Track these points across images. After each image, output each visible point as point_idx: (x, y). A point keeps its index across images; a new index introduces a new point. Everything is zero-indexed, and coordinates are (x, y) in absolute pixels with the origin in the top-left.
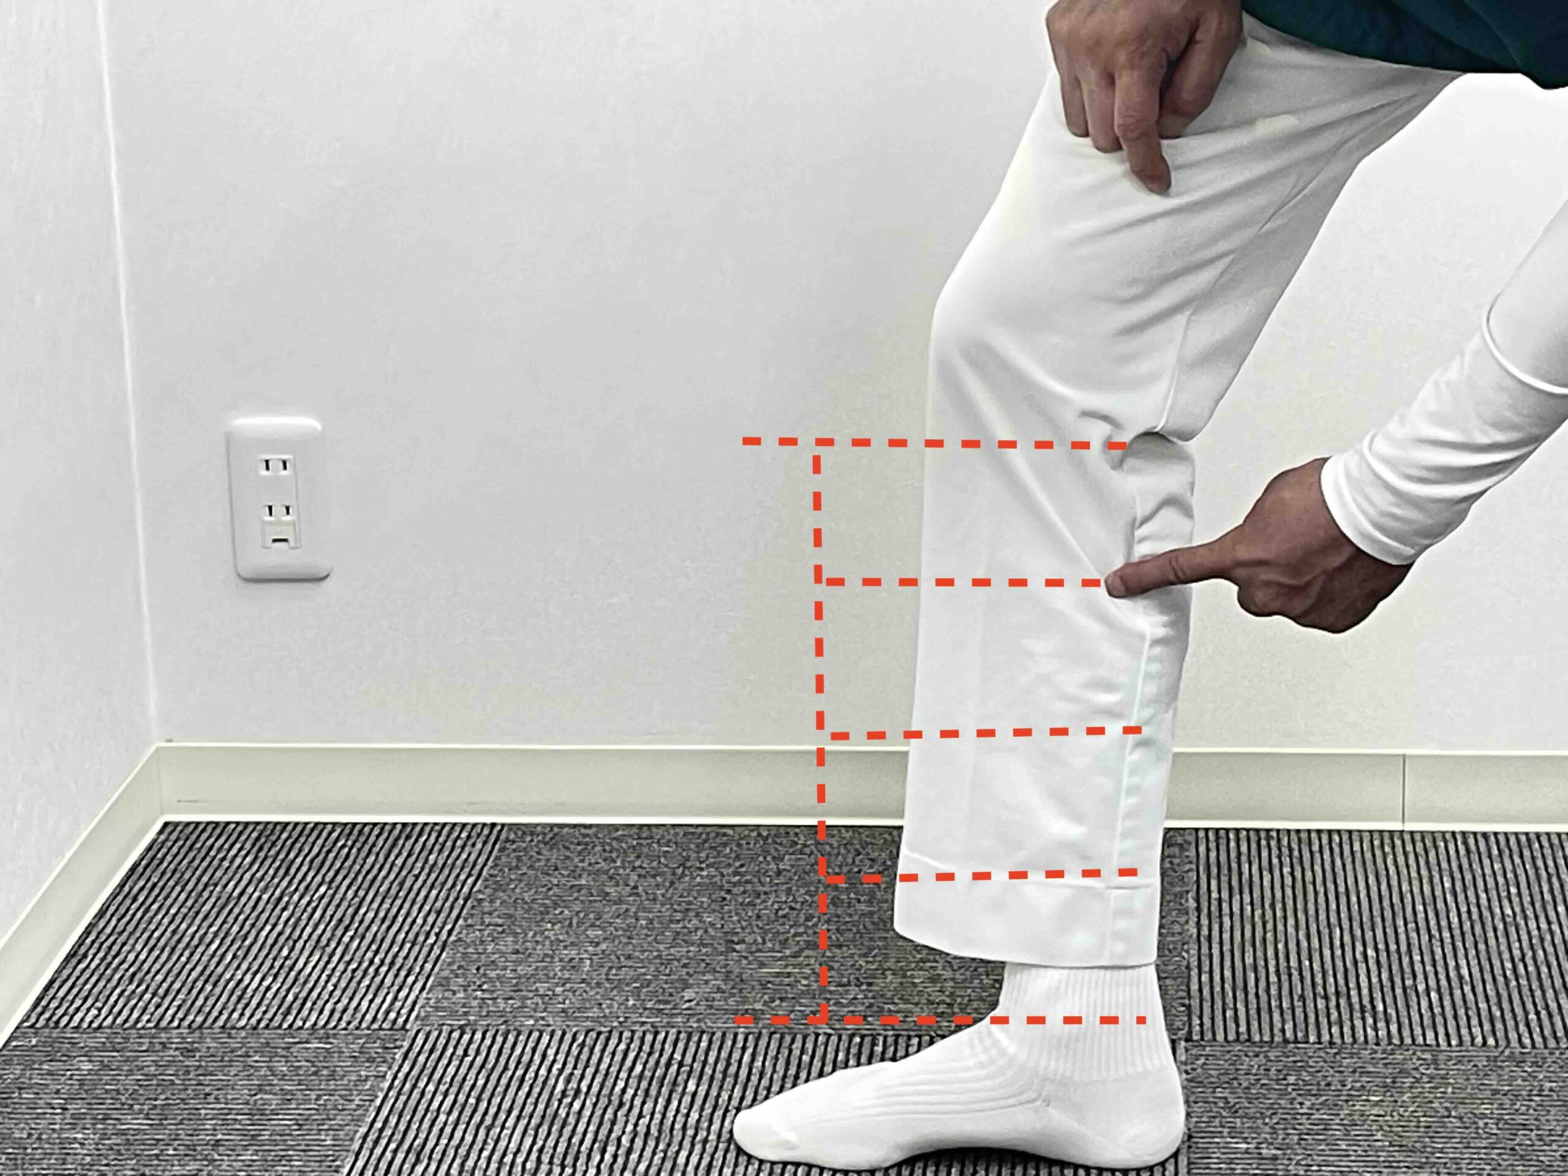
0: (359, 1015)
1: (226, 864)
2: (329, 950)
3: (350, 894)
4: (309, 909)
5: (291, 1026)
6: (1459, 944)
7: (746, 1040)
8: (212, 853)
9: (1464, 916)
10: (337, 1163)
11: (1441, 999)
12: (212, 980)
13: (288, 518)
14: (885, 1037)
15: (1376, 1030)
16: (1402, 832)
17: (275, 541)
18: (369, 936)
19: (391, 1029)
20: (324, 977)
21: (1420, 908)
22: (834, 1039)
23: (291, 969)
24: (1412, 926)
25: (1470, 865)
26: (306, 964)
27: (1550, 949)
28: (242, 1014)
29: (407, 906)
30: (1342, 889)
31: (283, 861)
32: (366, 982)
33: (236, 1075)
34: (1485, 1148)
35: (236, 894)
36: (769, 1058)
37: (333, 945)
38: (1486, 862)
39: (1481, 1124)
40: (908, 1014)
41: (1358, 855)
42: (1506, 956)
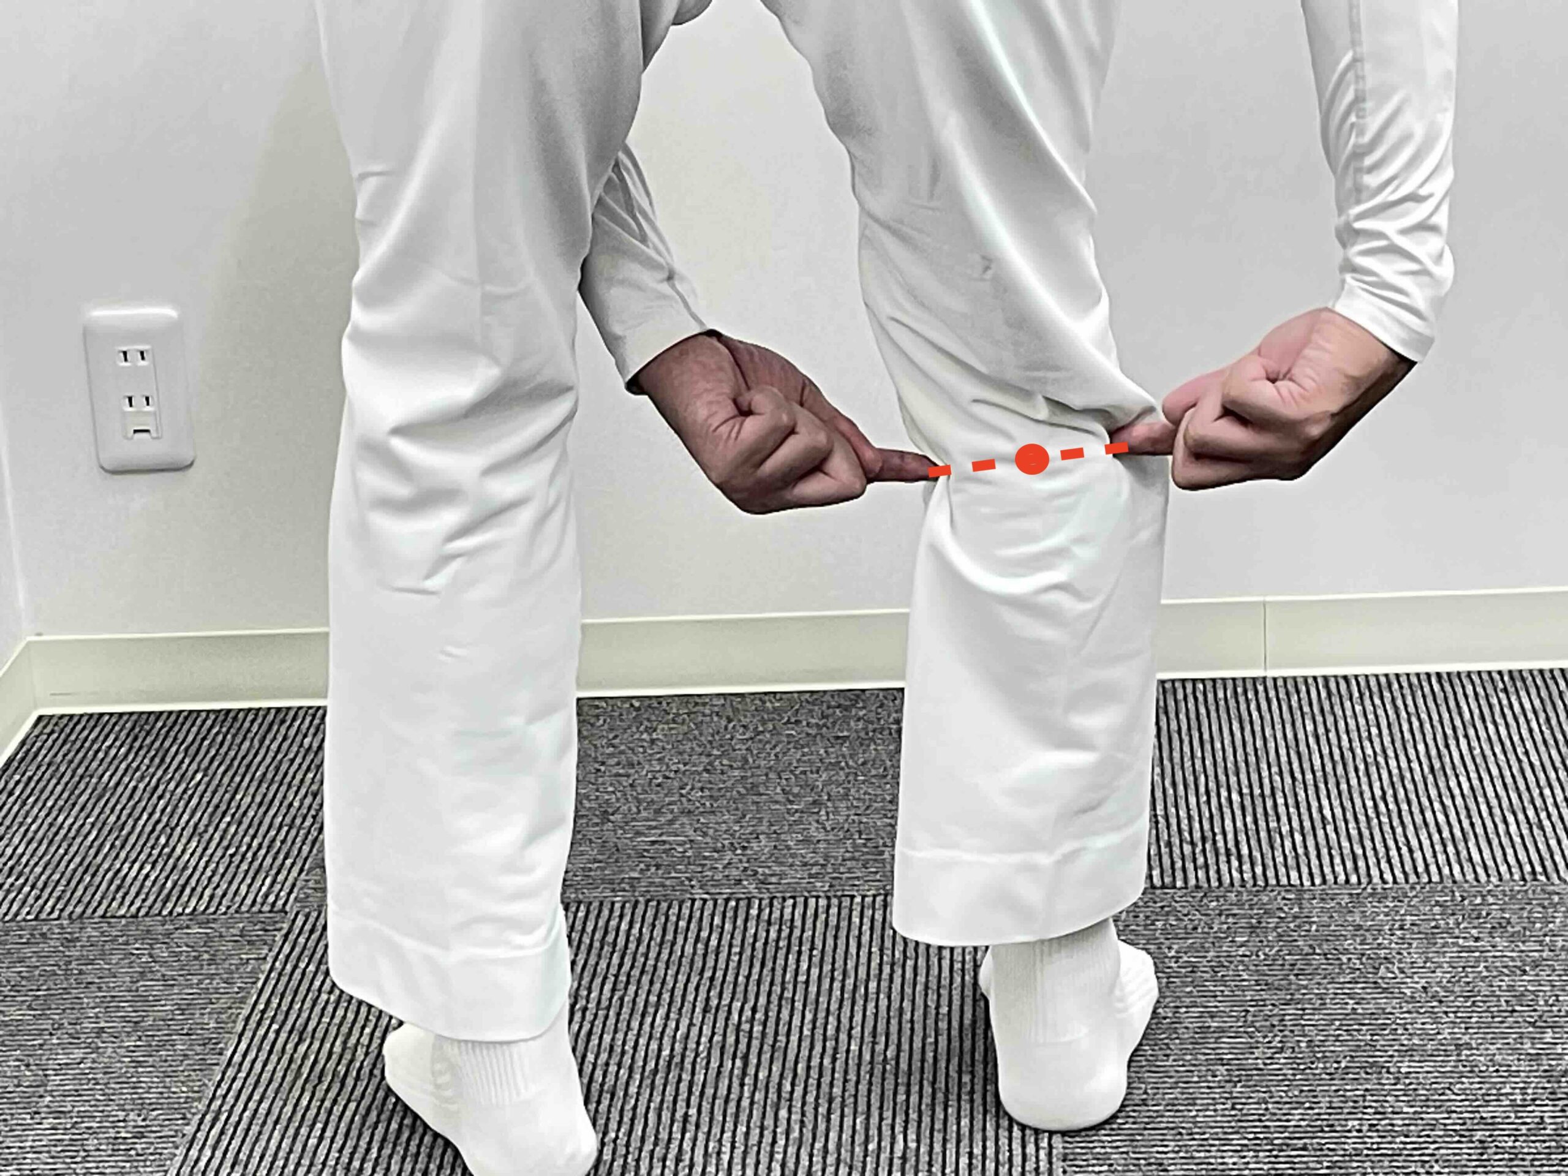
0: (238, 899)
1: (101, 755)
2: (207, 836)
3: (226, 780)
4: (186, 797)
5: (171, 913)
6: (1322, 786)
7: (623, 907)
8: (87, 745)
9: (1327, 759)
10: (221, 1045)
11: (1304, 841)
12: (92, 870)
13: (148, 409)
14: (761, 900)
15: (1241, 872)
16: (1264, 678)
17: (136, 431)
18: (246, 821)
19: (270, 912)
20: (202, 864)
21: (1283, 752)
22: (710, 904)
23: (169, 856)
24: (1275, 769)
25: (1332, 708)
26: (183, 852)
27: (1410, 787)
28: (122, 903)
29: (283, 788)
30: (1206, 736)
31: (157, 751)
32: (244, 866)
33: (117, 964)
34: (1349, 982)
35: (112, 784)
36: (646, 925)
37: (211, 830)
38: (1347, 704)
39: (1344, 959)
40: (781, 876)
41: (1222, 703)
42: (1367, 795)
